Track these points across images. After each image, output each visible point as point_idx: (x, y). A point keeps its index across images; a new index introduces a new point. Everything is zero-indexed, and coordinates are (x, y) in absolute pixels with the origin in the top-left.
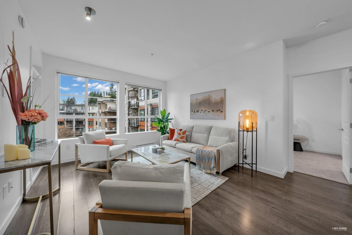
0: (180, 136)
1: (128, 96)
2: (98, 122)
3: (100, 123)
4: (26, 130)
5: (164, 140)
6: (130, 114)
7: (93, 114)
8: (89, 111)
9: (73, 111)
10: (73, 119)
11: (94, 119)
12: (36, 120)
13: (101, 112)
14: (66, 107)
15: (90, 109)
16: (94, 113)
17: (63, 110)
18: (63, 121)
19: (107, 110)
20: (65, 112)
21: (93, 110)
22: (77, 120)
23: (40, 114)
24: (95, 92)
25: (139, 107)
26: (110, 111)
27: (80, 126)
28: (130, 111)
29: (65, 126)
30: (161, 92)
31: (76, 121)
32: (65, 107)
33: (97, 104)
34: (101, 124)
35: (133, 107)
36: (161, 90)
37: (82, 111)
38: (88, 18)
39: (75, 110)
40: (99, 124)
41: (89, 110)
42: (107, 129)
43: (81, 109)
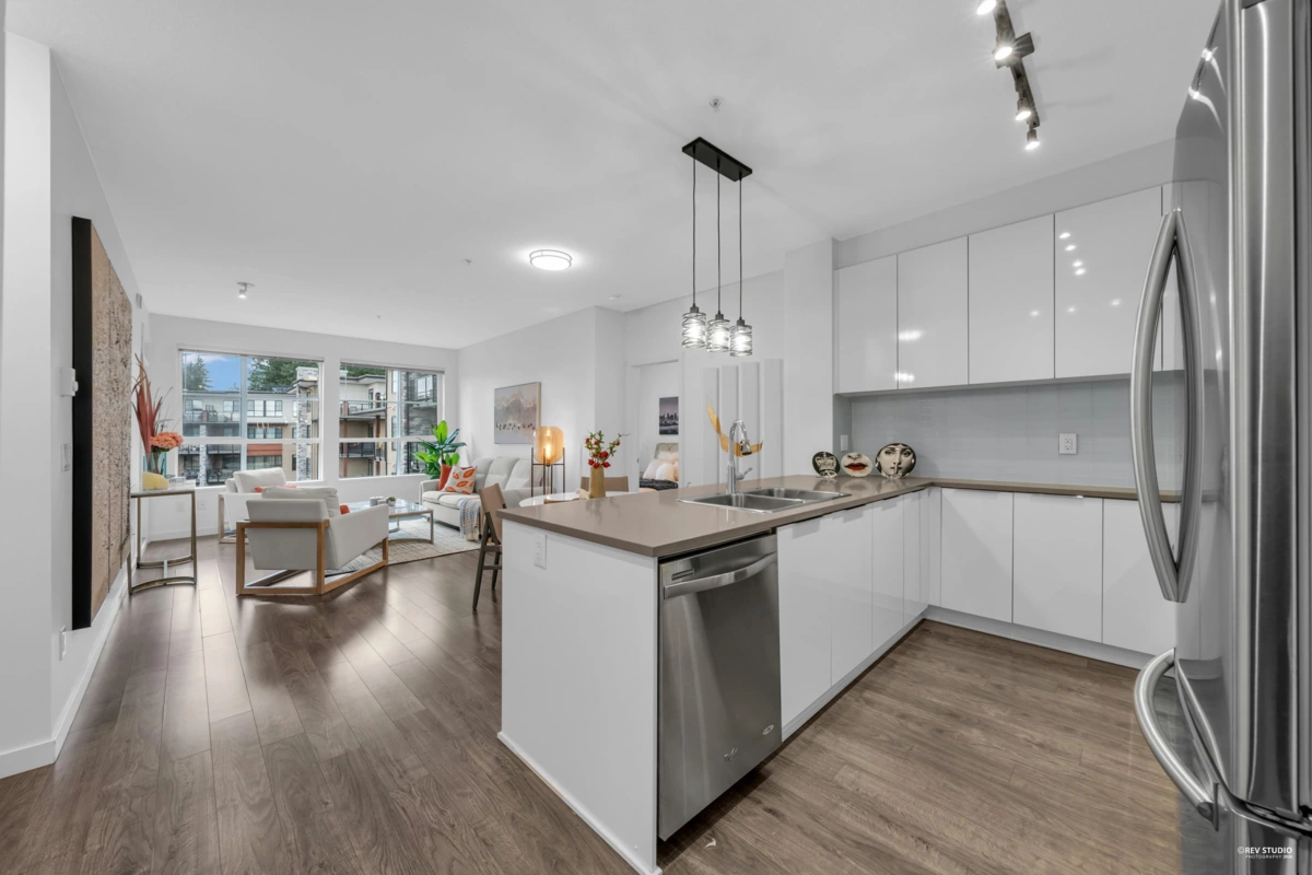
0: (458, 481)
2: (298, 460)
3: (307, 464)
4: (156, 458)
5: (426, 490)
6: (413, 428)
7: (279, 428)
8: (265, 416)
9: (197, 416)
10: (198, 449)
11: (284, 448)
12: (165, 445)
13: (313, 422)
15: (267, 409)
16: (286, 425)
21: (279, 414)
22: (216, 452)
23: (174, 438)
28: (413, 418)
30: (444, 376)
31: (209, 456)
33: (297, 389)
34: (310, 467)
35: (423, 404)
36: (443, 372)
37: (236, 416)
38: (242, 296)
39: (207, 412)
41: (265, 411)
43: (231, 409)
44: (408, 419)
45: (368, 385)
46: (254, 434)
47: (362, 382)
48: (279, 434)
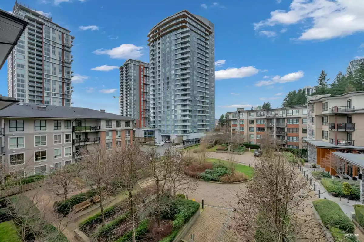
2: (308, 130)
7: (298, 119)
8: (293, 115)
9: (273, 116)
10: (273, 126)
13: (316, 116)
16: (300, 117)
17: (264, 116)
18: (265, 127)
19: (327, 112)
20: (266, 118)
21: (297, 114)
24: (295, 91)
26: (335, 112)
27: (281, 133)
29: (266, 132)
31: (277, 127)
32: (267, 112)
33: (307, 104)
34: (314, 133)
37: (284, 115)
39: (276, 115)
40: (311, 133)
41: (293, 113)
42: (328, 141)
43: (282, 113)
45: (346, 98)
46: (290, 121)
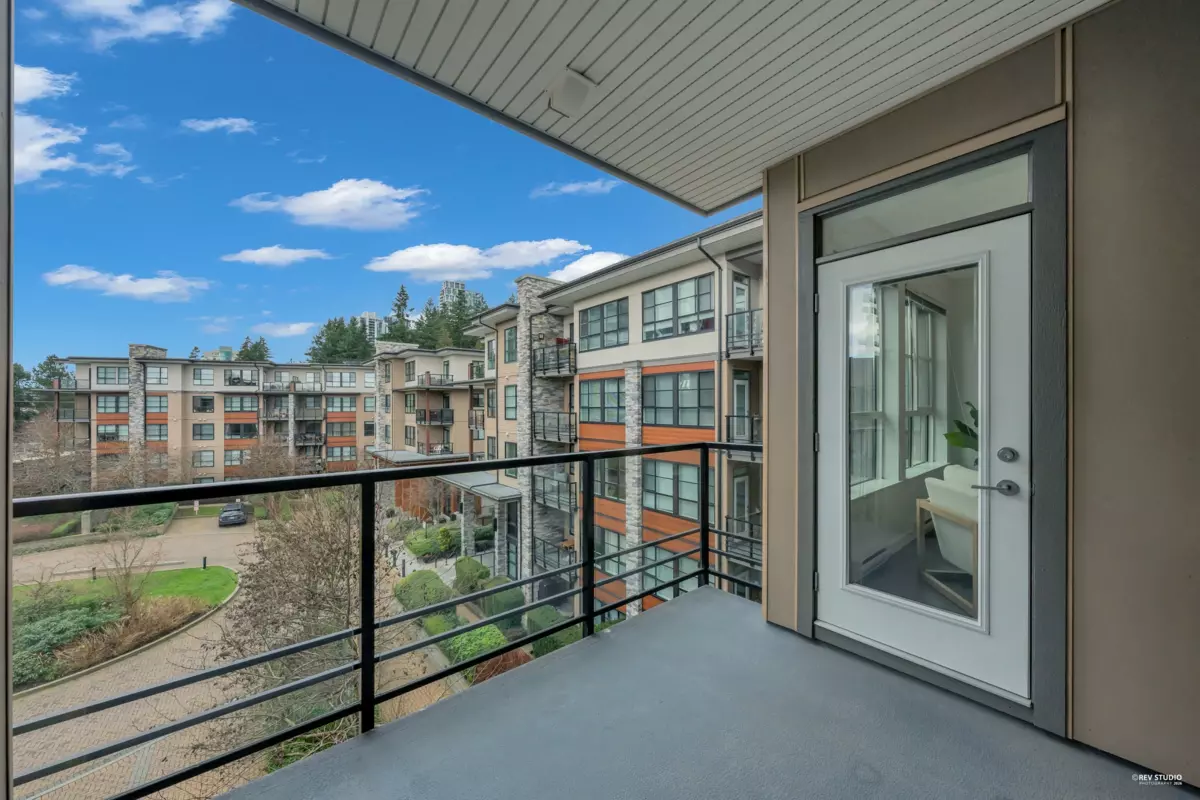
1: (528, 334)
2: (377, 427)
3: (386, 431)
6: (536, 397)
7: (354, 397)
8: (341, 386)
9: (285, 385)
10: (287, 417)
11: (359, 415)
13: (393, 391)
14: (265, 372)
15: (344, 380)
16: (359, 394)
17: (254, 384)
18: (256, 421)
19: (414, 384)
20: (261, 390)
21: (353, 384)
22: (301, 419)
24: (342, 321)
25: (576, 371)
26: (427, 386)
27: (310, 440)
28: (535, 388)
29: (262, 438)
31: (297, 422)
32: (261, 372)
33: (375, 362)
35: (553, 374)
37: (317, 386)
39: (293, 383)
40: (384, 433)
41: (341, 382)
42: (414, 449)
43: (312, 380)
44: (532, 388)
45: (442, 357)
46: (333, 402)
47: (440, 354)
48: (353, 403)
